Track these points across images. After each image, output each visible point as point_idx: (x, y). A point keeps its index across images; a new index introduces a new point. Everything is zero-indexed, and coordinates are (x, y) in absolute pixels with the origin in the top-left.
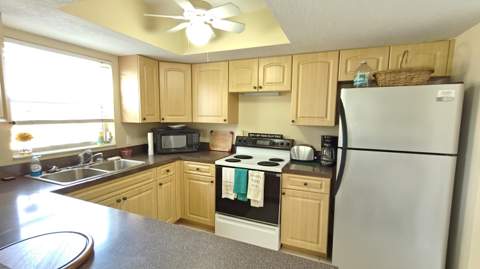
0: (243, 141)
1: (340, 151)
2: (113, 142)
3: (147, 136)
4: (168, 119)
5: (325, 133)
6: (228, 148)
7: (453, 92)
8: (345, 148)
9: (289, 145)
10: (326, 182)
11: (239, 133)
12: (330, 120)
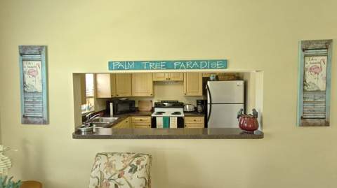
0: (158, 105)
1: (209, 106)
3: (109, 105)
4: (120, 96)
5: (198, 99)
6: (150, 109)
7: (241, 83)
8: (211, 104)
9: (181, 105)
10: (203, 118)
11: (155, 101)
12: (200, 93)
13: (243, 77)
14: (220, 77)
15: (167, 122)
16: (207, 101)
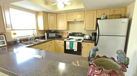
0: (70, 35)
1: (97, 36)
2: (36, 35)
3: (45, 34)
8: (99, 35)
9: (83, 35)
10: (94, 44)
11: (69, 32)
12: (94, 28)
13: (129, 16)
14: (108, 17)
15: (72, 44)
16: (96, 33)
